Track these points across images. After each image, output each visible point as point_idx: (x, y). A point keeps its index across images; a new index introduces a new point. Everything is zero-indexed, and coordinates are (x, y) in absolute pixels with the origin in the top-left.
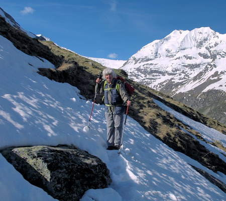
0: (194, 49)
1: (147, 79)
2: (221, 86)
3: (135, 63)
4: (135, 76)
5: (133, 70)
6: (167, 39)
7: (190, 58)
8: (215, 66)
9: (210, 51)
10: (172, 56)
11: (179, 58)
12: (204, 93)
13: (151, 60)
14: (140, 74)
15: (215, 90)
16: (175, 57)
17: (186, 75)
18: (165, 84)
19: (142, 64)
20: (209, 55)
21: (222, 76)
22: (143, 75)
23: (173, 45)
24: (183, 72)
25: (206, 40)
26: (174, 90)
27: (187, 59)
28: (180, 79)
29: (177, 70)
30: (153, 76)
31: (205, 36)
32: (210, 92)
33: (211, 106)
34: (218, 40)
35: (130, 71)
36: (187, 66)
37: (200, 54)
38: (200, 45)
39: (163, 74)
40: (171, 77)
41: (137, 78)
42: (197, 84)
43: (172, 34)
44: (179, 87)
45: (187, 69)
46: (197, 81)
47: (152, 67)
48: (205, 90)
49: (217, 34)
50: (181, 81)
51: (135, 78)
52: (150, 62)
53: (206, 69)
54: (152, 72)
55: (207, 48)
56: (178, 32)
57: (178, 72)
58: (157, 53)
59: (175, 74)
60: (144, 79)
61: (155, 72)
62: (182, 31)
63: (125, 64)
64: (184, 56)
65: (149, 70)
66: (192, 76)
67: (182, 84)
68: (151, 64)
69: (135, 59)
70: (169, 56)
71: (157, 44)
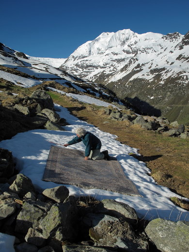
0: (119, 47)
1: (84, 72)
2: (143, 75)
3: (74, 60)
4: (75, 70)
5: (73, 65)
6: (97, 40)
7: (117, 54)
8: (137, 60)
9: (131, 48)
10: (102, 53)
11: (108, 55)
12: (131, 82)
13: (86, 57)
14: (78, 68)
15: (139, 79)
16: (105, 54)
17: (115, 68)
18: (98, 75)
19: (80, 60)
20: (131, 51)
21: (143, 68)
22: (81, 69)
23: (103, 45)
24: (112, 65)
25: (127, 39)
26: (106, 80)
27: (114, 55)
28: (110, 71)
29: (107, 64)
30: (89, 69)
31: (127, 36)
32: (135, 80)
33: (137, 91)
34: (137, 39)
35: (70, 67)
36: (114, 61)
37: (124, 51)
38: (124, 43)
39: (97, 67)
40: (103, 70)
41: (77, 72)
42: (124, 74)
43: (100, 36)
44: (110, 77)
45: (115, 63)
46: (124, 72)
47: (87, 62)
48: (131, 79)
49: (136, 34)
50: (111, 72)
51: (75, 72)
52: (85, 59)
53: (130, 62)
54: (88, 66)
55: (129, 46)
56: (106, 34)
57: (108, 66)
58: (90, 51)
59: (105, 68)
60: (82, 73)
61: (90, 66)
62: (109, 33)
63: (66, 61)
64: (112, 53)
65: (85, 65)
66: (119, 69)
67: (112, 75)
68: (87, 60)
69: (73, 57)
70: (100, 54)
71: (90, 44)
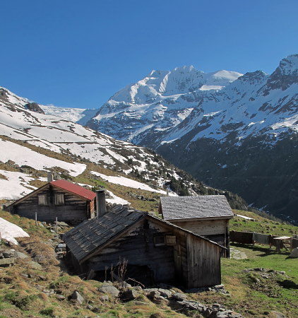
1: (125, 129)
2: (212, 133)
3: (110, 111)
7: (172, 103)
8: (202, 111)
9: (194, 94)
10: (152, 101)
11: (159, 103)
13: (128, 107)
14: (116, 124)
16: (155, 102)
17: (170, 123)
18: (146, 134)
19: (118, 112)
21: (212, 122)
24: (166, 119)
27: (169, 103)
28: (163, 127)
30: (132, 125)
31: (188, 76)
32: (200, 141)
33: (202, 157)
34: (202, 80)
35: (104, 121)
36: (169, 112)
37: (183, 97)
38: (183, 85)
39: (143, 122)
40: (152, 125)
41: (113, 129)
44: (163, 136)
45: (170, 116)
47: (129, 115)
50: (164, 130)
51: (111, 129)
53: (193, 115)
54: (129, 121)
55: (190, 90)
57: (159, 119)
59: (157, 122)
60: (122, 130)
61: (133, 120)
63: (98, 113)
64: (165, 100)
66: (176, 124)
67: (165, 133)
68: (128, 112)
